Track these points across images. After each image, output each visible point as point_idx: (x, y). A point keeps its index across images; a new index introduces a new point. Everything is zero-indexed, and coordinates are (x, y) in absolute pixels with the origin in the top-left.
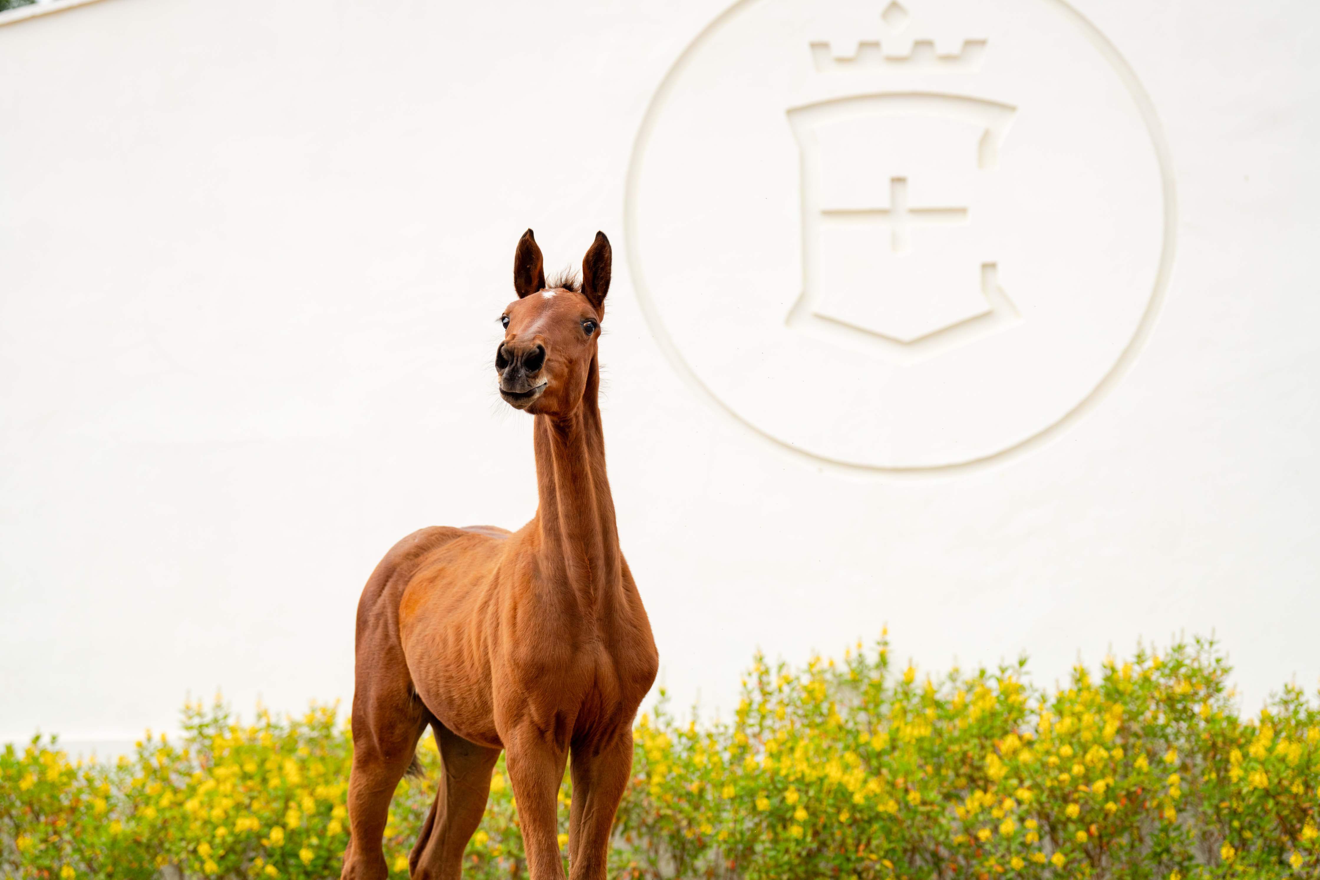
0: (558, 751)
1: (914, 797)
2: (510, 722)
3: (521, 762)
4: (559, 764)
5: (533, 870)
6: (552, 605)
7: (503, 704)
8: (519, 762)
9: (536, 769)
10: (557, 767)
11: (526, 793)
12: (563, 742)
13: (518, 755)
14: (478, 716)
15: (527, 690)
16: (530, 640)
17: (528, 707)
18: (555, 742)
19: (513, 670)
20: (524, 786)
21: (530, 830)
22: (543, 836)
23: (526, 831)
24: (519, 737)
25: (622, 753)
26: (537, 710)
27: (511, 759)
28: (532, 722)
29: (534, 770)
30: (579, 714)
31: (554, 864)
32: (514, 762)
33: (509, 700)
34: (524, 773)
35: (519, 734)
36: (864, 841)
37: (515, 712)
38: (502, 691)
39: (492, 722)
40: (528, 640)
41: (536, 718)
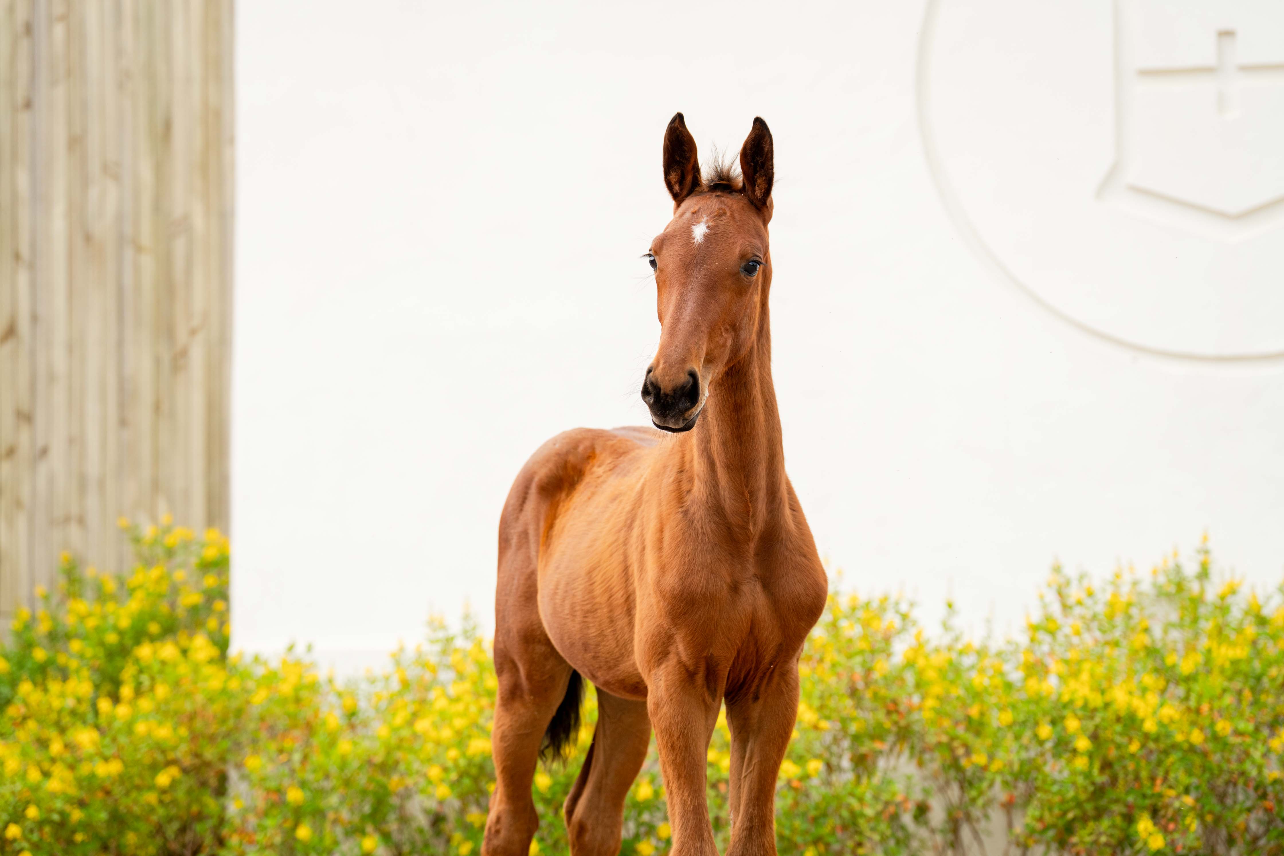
0: (708, 698)
1: (1223, 727)
2: (653, 661)
3: (665, 708)
4: (711, 714)
5: (677, 833)
6: (704, 534)
7: (646, 639)
8: (663, 707)
9: (682, 716)
10: (707, 718)
11: (669, 745)
12: (715, 690)
13: (662, 699)
14: (618, 658)
15: (675, 626)
16: (678, 570)
17: (675, 645)
18: (705, 689)
19: (659, 602)
20: (668, 736)
21: (674, 787)
22: (689, 796)
23: (670, 788)
24: (663, 678)
25: (786, 696)
26: (685, 649)
27: (654, 704)
28: (680, 662)
29: (679, 718)
30: (734, 663)
31: (701, 829)
32: (658, 707)
33: (653, 635)
34: (668, 721)
35: (663, 675)
36: (1161, 773)
37: (660, 650)
38: (645, 624)
39: (634, 664)
40: (675, 570)
41: (684, 658)
